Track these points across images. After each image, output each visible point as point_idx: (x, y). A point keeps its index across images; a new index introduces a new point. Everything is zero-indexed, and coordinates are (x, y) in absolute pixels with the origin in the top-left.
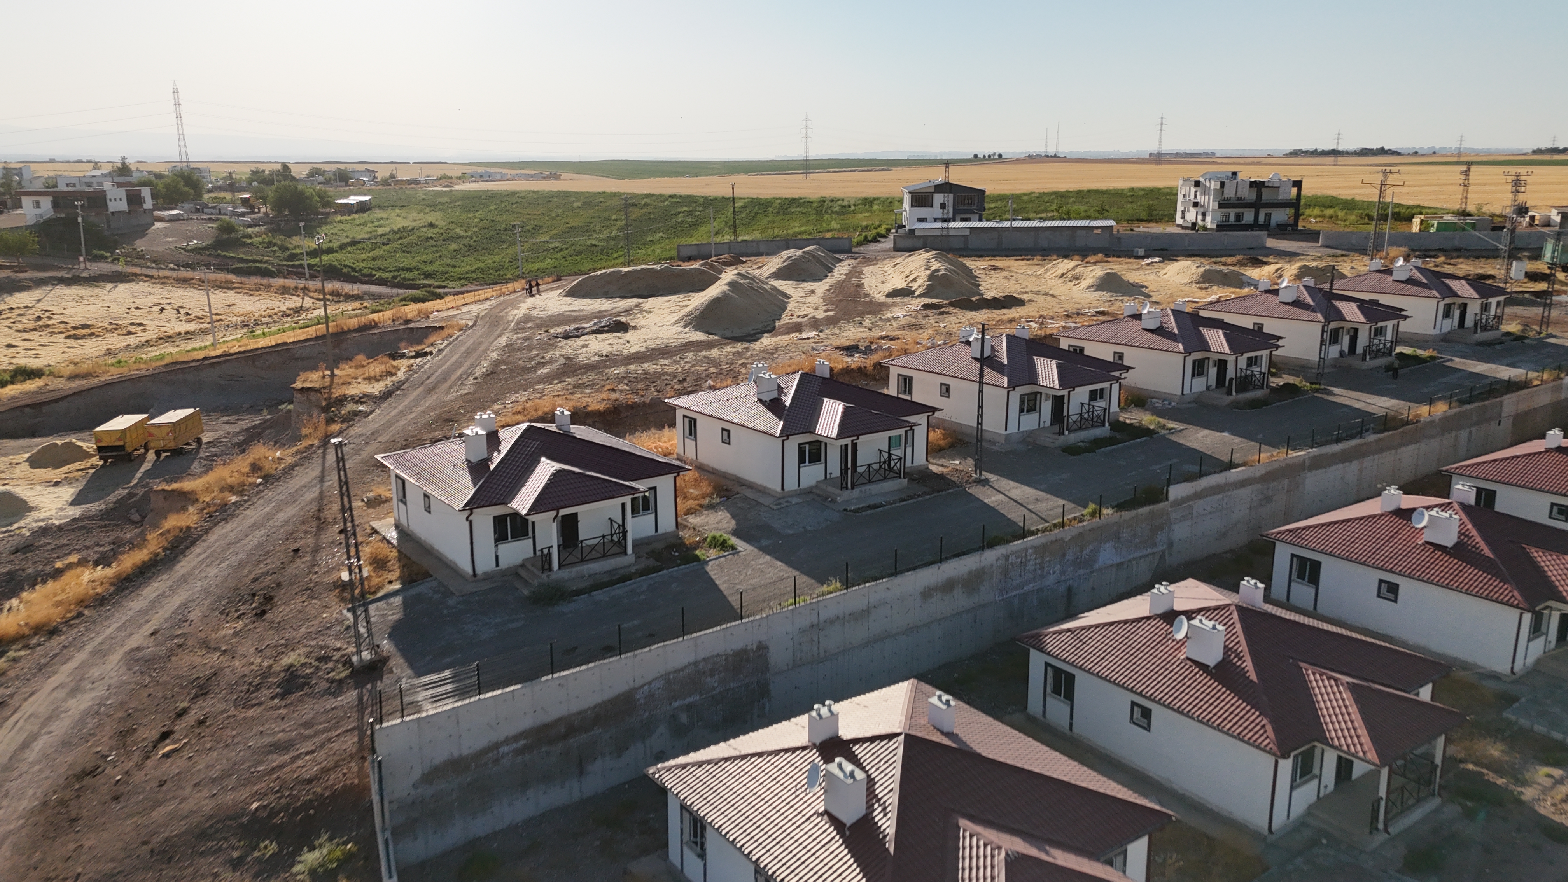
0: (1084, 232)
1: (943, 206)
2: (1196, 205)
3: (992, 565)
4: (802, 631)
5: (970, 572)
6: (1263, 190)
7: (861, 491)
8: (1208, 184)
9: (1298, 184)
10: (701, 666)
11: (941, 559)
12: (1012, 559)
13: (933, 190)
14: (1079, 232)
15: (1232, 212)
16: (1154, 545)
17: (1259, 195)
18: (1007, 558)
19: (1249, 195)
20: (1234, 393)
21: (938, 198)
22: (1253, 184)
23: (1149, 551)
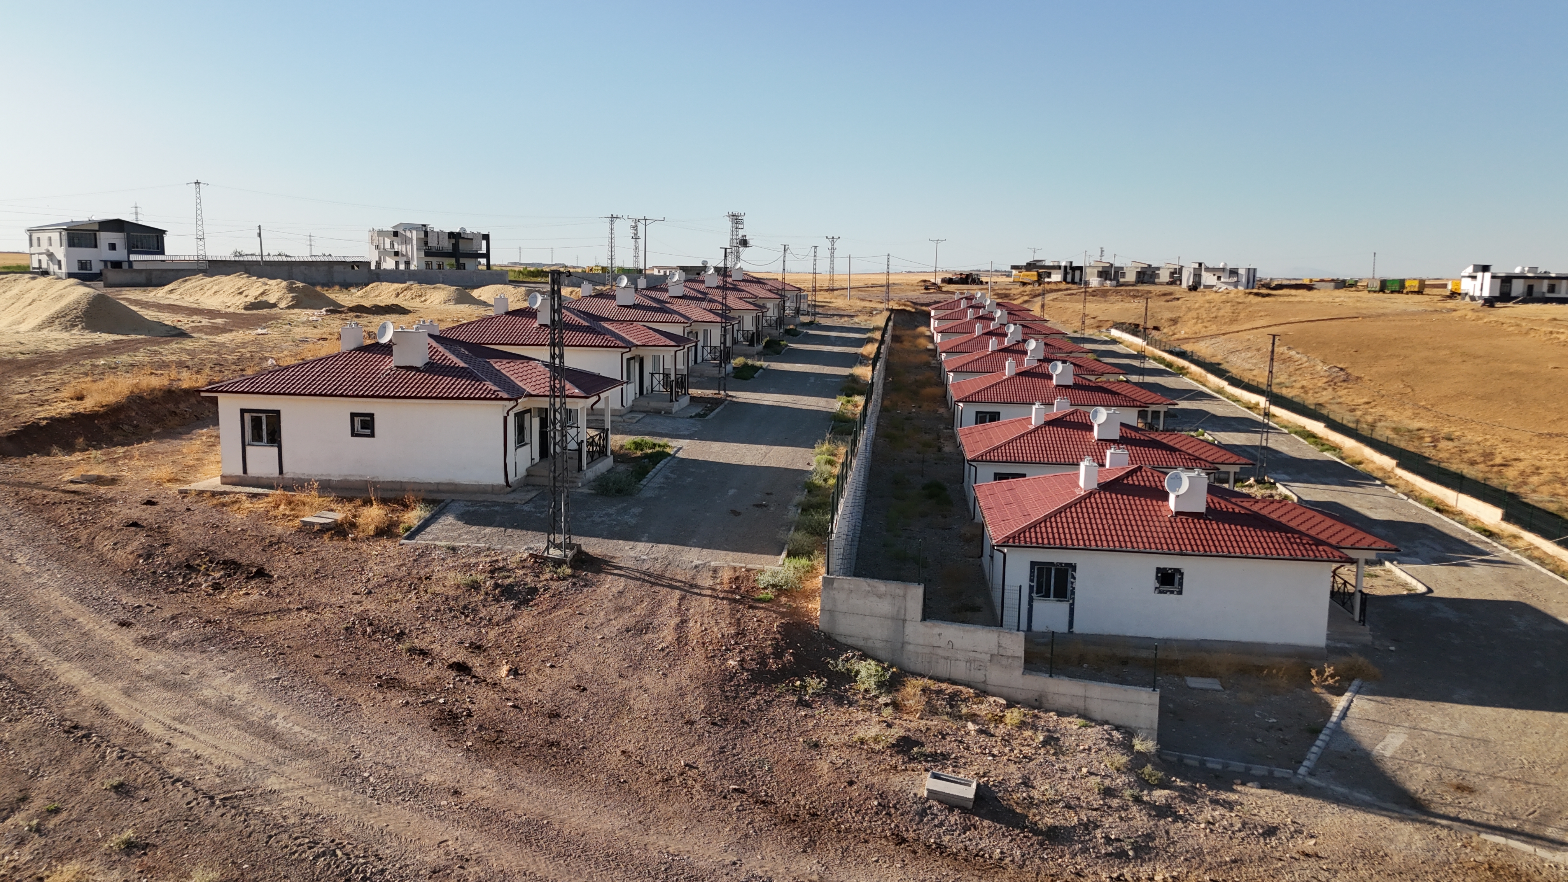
0: (341, 267)
1: (113, 247)
2: (396, 254)
6: (460, 240)
8: (408, 234)
9: (486, 237)
13: (97, 228)
14: (336, 268)
15: (435, 261)
17: (456, 246)
19: (447, 245)
21: (105, 238)
22: (451, 235)
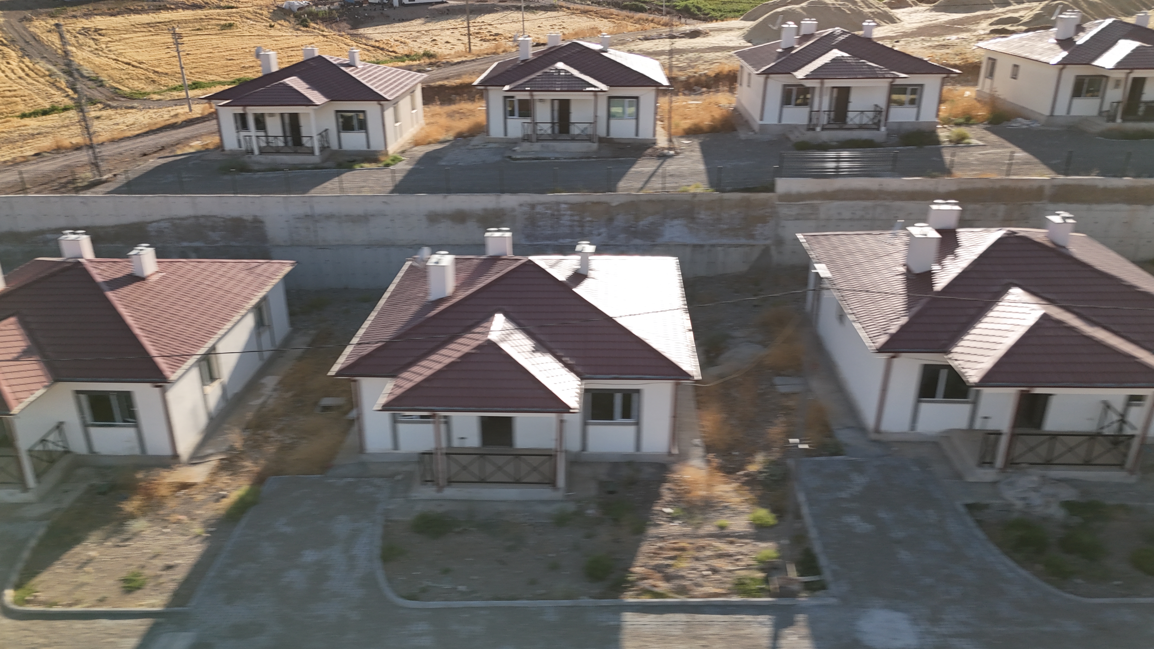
3: (513, 210)
4: (298, 218)
5: (485, 210)
7: (542, 146)
10: (202, 220)
11: (449, 191)
12: (539, 209)
16: (752, 237)
18: (533, 206)
20: (1119, 120)
23: (743, 241)
